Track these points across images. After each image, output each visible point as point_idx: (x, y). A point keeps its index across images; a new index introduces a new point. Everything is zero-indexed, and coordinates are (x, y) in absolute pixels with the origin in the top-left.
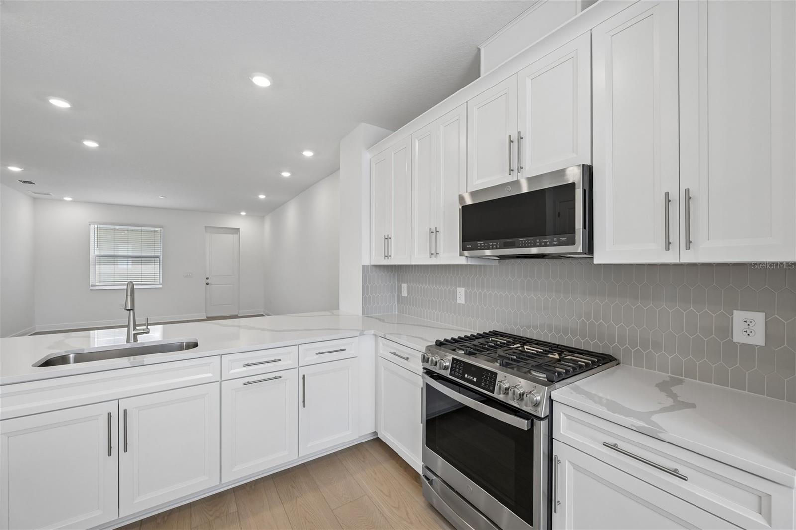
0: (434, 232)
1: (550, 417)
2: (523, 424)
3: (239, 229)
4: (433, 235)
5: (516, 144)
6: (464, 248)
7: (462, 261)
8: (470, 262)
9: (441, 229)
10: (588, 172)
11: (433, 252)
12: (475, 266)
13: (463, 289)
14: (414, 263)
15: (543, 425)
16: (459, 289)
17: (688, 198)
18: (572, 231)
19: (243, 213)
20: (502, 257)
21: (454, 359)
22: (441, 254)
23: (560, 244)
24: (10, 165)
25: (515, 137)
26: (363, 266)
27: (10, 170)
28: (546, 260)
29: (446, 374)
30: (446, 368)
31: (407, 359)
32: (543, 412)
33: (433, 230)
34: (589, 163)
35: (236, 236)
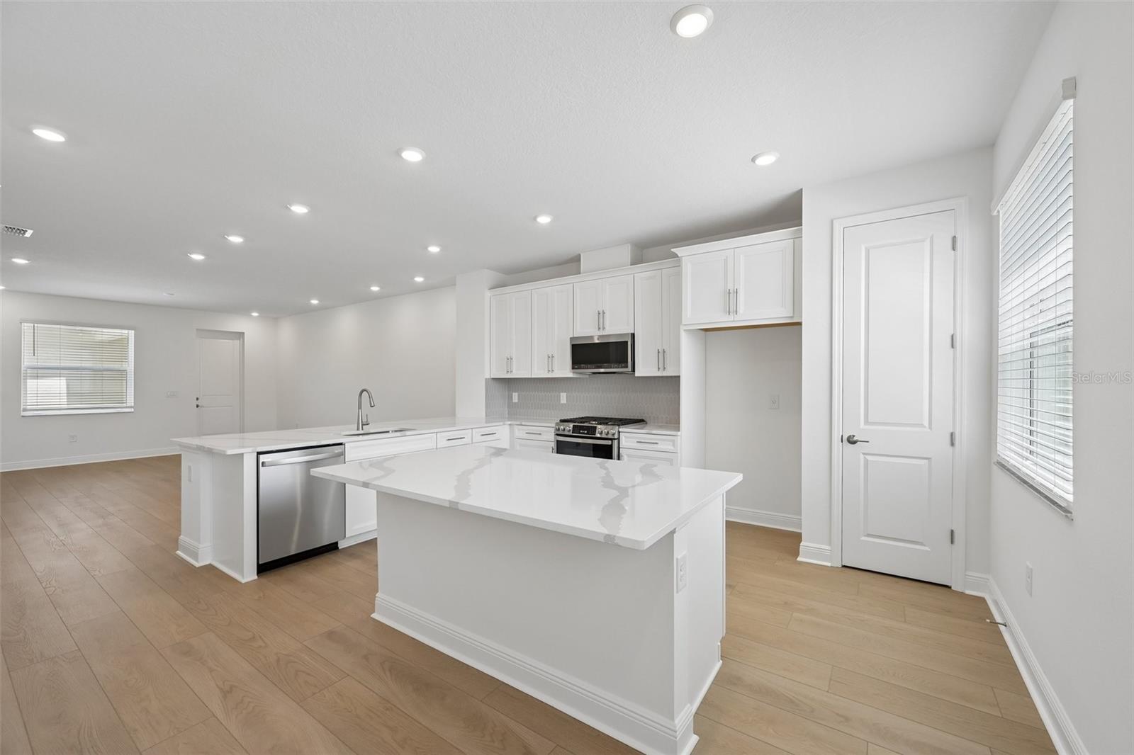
0: (550, 357)
1: (619, 439)
2: (609, 442)
3: (243, 333)
4: (550, 359)
5: (601, 314)
6: (573, 368)
7: (571, 375)
8: (575, 376)
9: (555, 355)
10: (633, 335)
11: (550, 369)
12: (580, 378)
13: (565, 394)
14: (533, 377)
15: (616, 441)
16: (562, 394)
17: (664, 352)
18: (627, 362)
19: (255, 314)
20: (594, 373)
21: (574, 426)
22: (556, 371)
23: (622, 367)
24: (15, 258)
25: (601, 312)
26: (486, 379)
27: (14, 262)
28: (616, 375)
29: (571, 433)
30: (569, 431)
31: (540, 434)
32: (616, 437)
33: (550, 355)
34: (633, 332)
35: (237, 342)
